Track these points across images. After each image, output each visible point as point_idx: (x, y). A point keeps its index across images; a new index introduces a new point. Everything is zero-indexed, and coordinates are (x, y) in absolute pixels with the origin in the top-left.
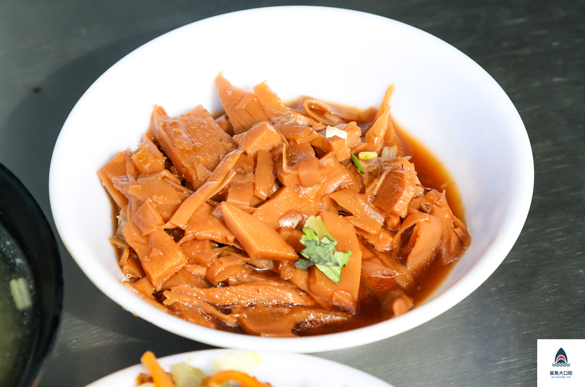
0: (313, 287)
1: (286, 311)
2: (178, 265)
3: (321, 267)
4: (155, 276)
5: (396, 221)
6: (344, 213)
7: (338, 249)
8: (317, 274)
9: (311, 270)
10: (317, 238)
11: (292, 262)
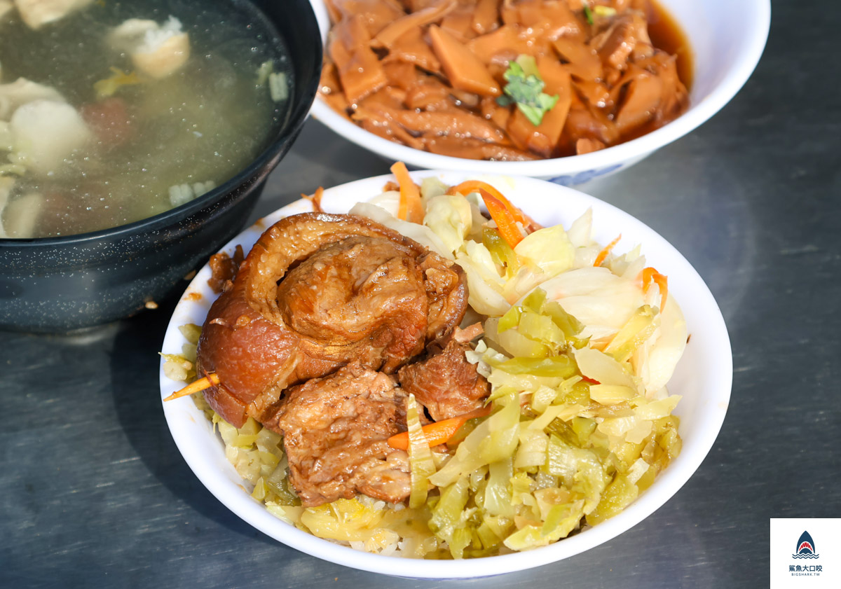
0: (512, 127)
1: (476, 144)
2: (376, 83)
3: (522, 107)
4: (350, 90)
5: (615, 77)
6: (564, 61)
7: (545, 91)
8: (517, 113)
9: (512, 107)
10: (522, 76)
11: (495, 99)
